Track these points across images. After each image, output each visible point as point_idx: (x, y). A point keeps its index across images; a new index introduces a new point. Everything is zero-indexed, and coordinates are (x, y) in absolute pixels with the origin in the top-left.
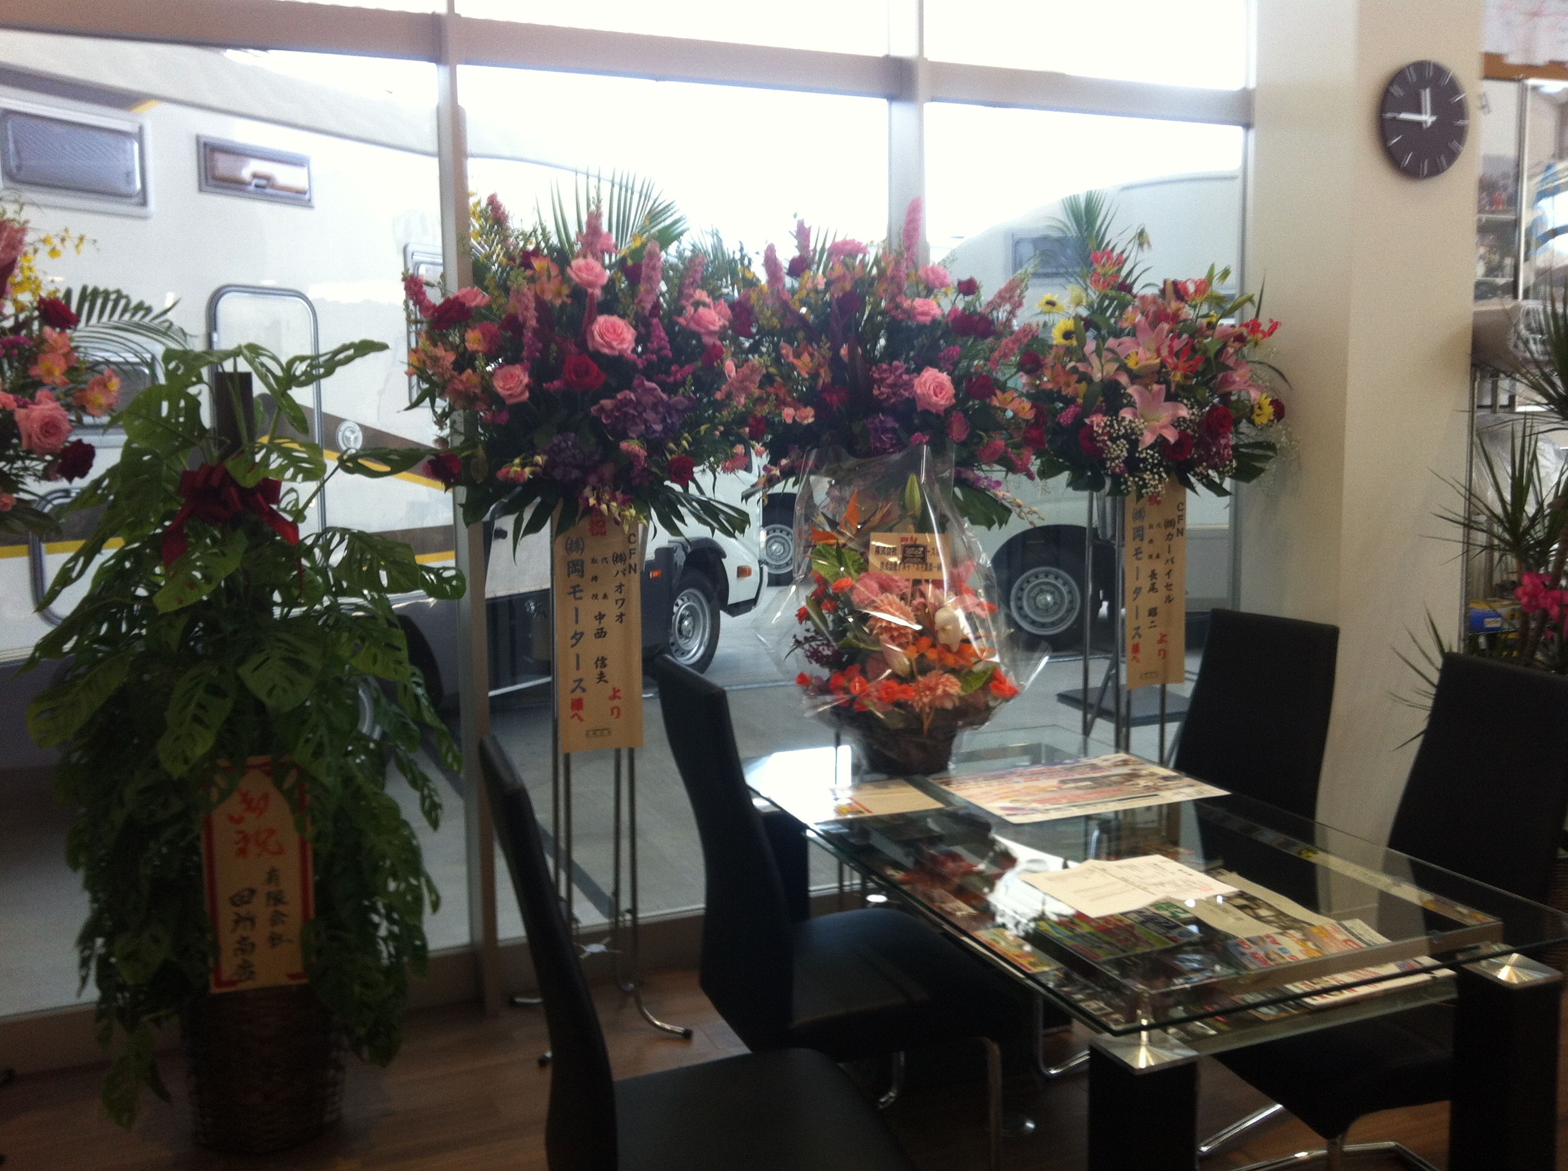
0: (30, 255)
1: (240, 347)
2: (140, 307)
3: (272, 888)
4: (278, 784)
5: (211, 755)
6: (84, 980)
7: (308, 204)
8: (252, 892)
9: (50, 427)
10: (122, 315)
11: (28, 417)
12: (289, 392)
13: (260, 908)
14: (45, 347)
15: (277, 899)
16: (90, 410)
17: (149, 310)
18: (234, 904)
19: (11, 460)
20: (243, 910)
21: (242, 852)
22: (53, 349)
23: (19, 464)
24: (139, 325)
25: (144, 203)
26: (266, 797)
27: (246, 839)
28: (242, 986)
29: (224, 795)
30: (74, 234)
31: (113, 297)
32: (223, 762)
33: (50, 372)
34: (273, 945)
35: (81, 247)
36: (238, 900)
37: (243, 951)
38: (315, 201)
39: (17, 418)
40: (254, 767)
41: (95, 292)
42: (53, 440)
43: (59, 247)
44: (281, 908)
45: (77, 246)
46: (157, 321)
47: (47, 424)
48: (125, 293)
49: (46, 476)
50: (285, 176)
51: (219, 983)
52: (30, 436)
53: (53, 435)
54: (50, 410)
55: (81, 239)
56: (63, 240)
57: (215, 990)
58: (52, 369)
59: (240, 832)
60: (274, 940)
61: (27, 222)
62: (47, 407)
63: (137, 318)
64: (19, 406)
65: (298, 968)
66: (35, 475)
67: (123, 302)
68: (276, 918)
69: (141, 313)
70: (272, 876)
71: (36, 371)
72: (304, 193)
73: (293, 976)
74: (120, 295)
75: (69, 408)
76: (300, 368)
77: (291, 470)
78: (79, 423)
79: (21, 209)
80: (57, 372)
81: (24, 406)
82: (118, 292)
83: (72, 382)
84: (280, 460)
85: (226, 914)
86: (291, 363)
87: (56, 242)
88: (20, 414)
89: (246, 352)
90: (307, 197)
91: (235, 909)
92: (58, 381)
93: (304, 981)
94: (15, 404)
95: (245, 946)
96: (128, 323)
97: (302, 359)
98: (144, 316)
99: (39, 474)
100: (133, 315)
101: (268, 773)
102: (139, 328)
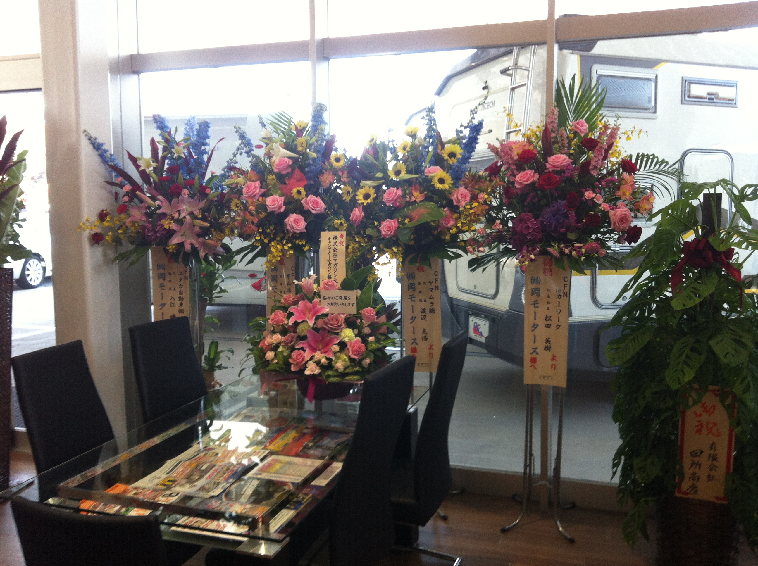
0: (618, 140)
1: (718, 181)
2: (663, 161)
3: (712, 452)
4: (722, 402)
5: (691, 382)
6: (614, 474)
7: (735, 106)
8: (702, 452)
9: (624, 219)
10: (655, 166)
11: (614, 215)
12: (742, 203)
13: (704, 460)
14: (623, 182)
15: (714, 458)
16: (641, 212)
17: (667, 163)
18: (692, 456)
19: (604, 233)
20: (696, 459)
21: (699, 431)
22: (626, 183)
23: (608, 235)
24: (662, 171)
25: (655, 112)
26: (714, 406)
27: (701, 425)
28: (690, 496)
29: (695, 403)
30: (637, 129)
31: (651, 157)
32: (696, 386)
33: (624, 194)
34: (709, 480)
35: (640, 135)
36: (693, 454)
37: (694, 480)
38: (738, 105)
39: (610, 215)
40: (710, 391)
41: (643, 155)
42: (624, 225)
43: (630, 136)
44: (715, 463)
45: (639, 135)
46: (670, 169)
47: (622, 218)
48: (656, 156)
49: (619, 241)
50: (724, 92)
51: (680, 492)
52: (615, 223)
53: (624, 223)
54: (625, 211)
55: (640, 131)
56: (632, 132)
57: (677, 494)
58: (626, 192)
59: (699, 421)
60: (710, 478)
61: (620, 125)
62: (622, 210)
63: (661, 167)
64: (611, 209)
65: (721, 495)
66: (614, 241)
67: (655, 160)
68: (712, 468)
69: (664, 165)
70: (713, 446)
71: (619, 193)
72: (733, 100)
73: (717, 498)
74: (654, 157)
75: (631, 210)
76: (749, 191)
77: (745, 244)
78: (636, 217)
79: (618, 119)
80: (628, 194)
81: (613, 209)
82: (653, 155)
83: (634, 198)
84: (738, 239)
85: (687, 460)
86: (744, 188)
87: (629, 133)
88: (611, 213)
89: (722, 183)
90: (734, 102)
91: (692, 458)
92: (627, 198)
93: (725, 502)
94: (609, 208)
95: (695, 477)
96: (657, 170)
97: (750, 186)
98: (664, 167)
99: (616, 240)
100: (660, 166)
101: (717, 395)
102: (662, 172)
